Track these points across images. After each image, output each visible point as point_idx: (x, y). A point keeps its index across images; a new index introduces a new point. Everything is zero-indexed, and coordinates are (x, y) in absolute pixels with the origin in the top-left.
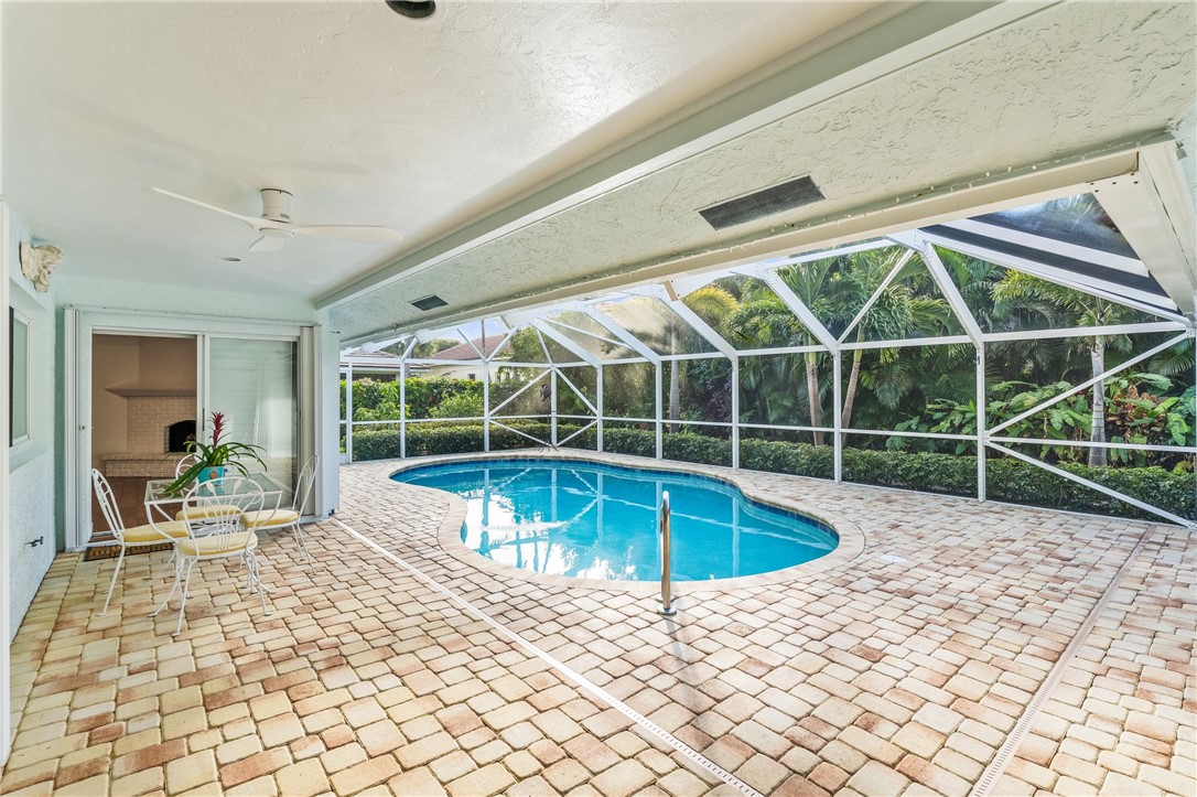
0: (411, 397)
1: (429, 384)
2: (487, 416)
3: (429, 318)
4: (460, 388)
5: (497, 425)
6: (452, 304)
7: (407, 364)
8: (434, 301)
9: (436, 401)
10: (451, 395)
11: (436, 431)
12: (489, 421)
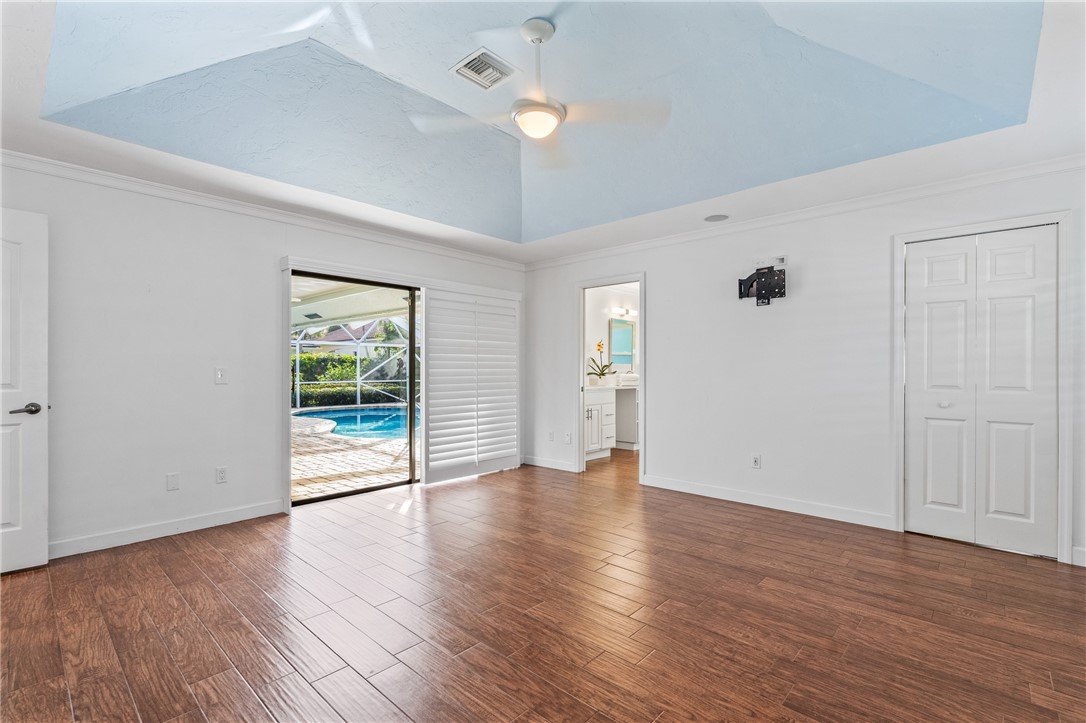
0: (304, 368)
1: (318, 359)
2: (359, 380)
3: (314, 323)
4: (342, 362)
5: (368, 387)
6: (324, 317)
7: (301, 345)
8: (315, 316)
9: (324, 370)
10: (334, 366)
11: (322, 390)
12: (361, 383)
